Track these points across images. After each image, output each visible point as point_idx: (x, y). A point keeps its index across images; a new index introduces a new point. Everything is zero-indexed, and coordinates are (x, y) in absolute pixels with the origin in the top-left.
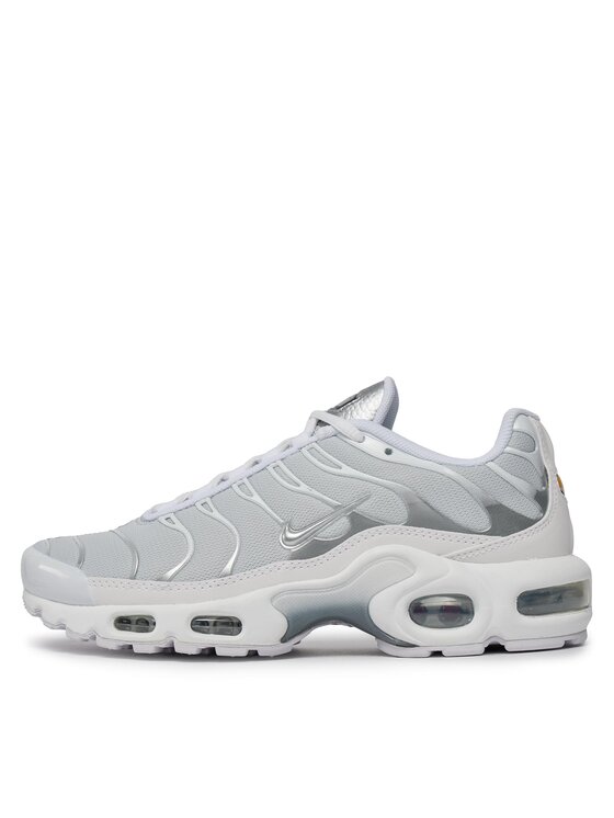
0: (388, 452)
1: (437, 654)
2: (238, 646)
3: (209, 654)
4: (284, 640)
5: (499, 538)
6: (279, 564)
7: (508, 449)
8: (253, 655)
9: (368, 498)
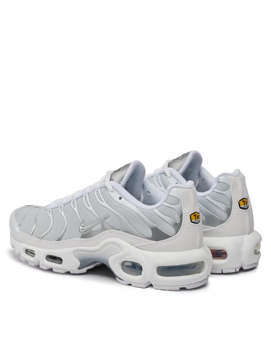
0: (120, 198)
1: (130, 285)
2: (60, 269)
3: (50, 270)
4: (79, 268)
5: (154, 242)
6: (76, 239)
7: (165, 204)
8: (68, 273)
9: (109, 217)
